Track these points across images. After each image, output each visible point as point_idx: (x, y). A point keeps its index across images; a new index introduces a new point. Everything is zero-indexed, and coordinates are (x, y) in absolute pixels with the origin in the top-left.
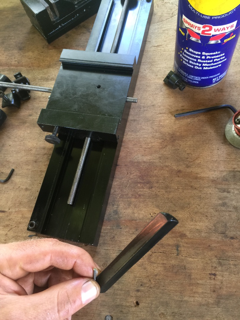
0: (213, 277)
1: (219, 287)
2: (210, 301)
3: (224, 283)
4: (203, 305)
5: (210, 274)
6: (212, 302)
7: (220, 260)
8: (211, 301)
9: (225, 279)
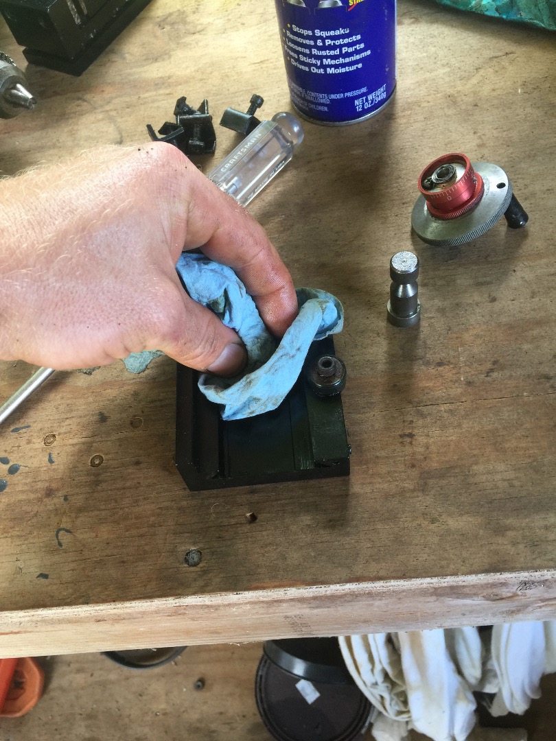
0: (408, 440)
1: (422, 457)
2: (406, 485)
3: (433, 448)
4: (393, 496)
5: (401, 436)
6: (411, 487)
7: (420, 408)
8: (408, 485)
9: (432, 440)
